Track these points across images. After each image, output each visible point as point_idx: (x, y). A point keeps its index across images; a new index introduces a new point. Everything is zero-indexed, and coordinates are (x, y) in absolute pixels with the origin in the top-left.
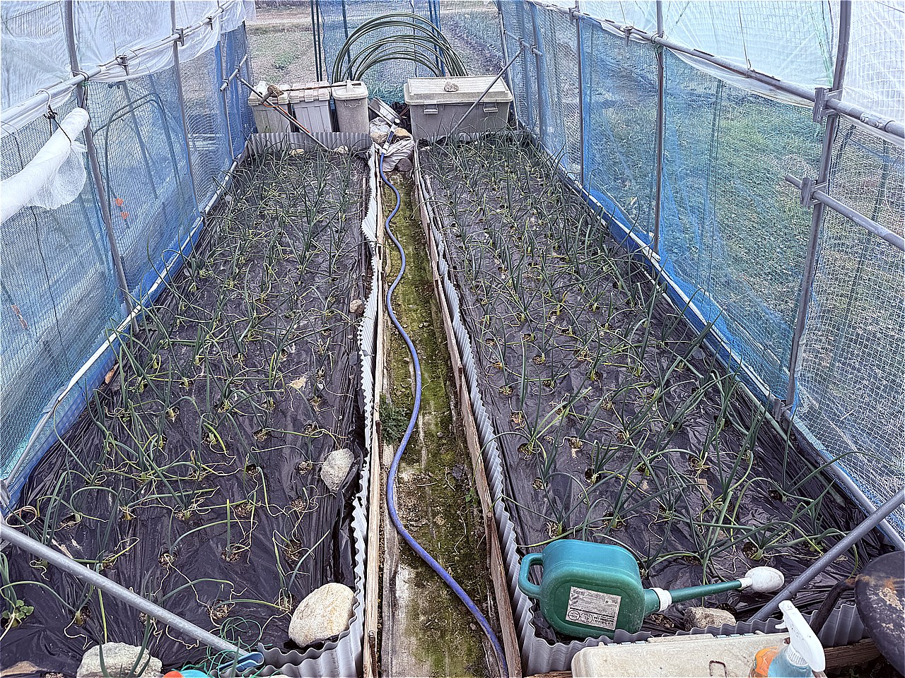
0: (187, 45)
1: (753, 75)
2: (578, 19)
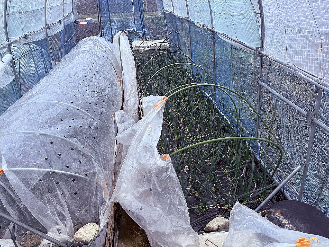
0: (51, 30)
1: (239, 42)
2: (189, 21)
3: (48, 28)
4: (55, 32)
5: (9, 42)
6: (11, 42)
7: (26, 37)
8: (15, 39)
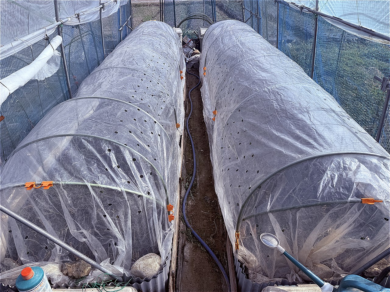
0: (106, 10)
1: (361, 29)
2: (278, 2)
3: (103, 7)
4: (110, 13)
5: (59, 23)
6: (62, 22)
7: (78, 17)
8: (66, 19)
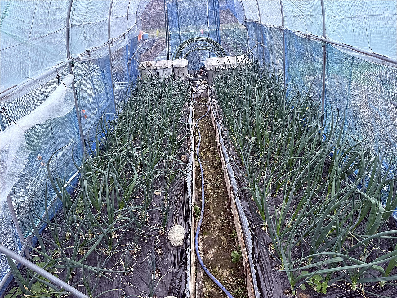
0: (115, 45)
1: (373, 55)
2: (283, 31)
3: (112, 43)
4: (119, 48)
5: (71, 60)
6: (73, 59)
7: (88, 53)
8: (77, 56)
